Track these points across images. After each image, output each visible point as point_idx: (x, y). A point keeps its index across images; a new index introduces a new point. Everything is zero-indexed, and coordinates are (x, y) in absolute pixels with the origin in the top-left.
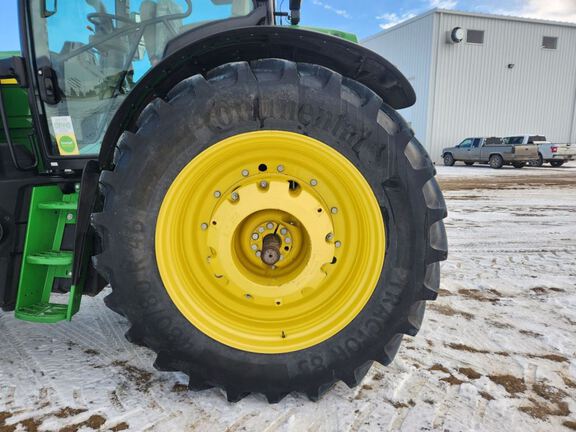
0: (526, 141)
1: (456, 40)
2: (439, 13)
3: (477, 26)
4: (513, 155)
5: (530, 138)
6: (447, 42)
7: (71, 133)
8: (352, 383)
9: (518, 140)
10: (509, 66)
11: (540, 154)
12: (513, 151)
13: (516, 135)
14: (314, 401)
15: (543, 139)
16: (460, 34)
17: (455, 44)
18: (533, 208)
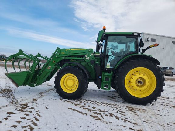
0: (168, 69)
1: (148, 41)
2: (144, 34)
3: (154, 37)
4: (165, 72)
5: (169, 68)
6: (146, 41)
7: (109, 65)
8: (151, 103)
9: (166, 68)
10: (163, 48)
11: (172, 72)
12: (165, 71)
13: (165, 67)
14: (145, 105)
15: (173, 68)
16: (149, 39)
17: (148, 42)
18: (173, 85)
